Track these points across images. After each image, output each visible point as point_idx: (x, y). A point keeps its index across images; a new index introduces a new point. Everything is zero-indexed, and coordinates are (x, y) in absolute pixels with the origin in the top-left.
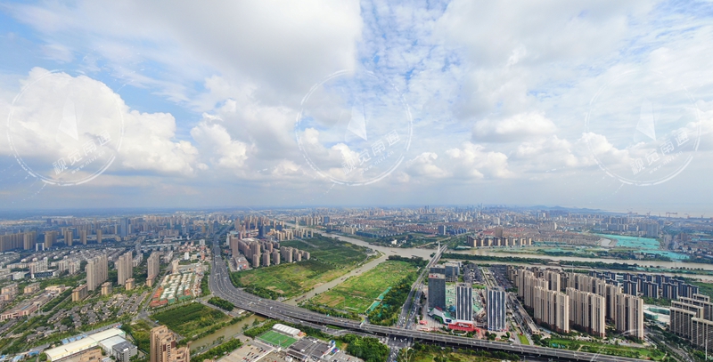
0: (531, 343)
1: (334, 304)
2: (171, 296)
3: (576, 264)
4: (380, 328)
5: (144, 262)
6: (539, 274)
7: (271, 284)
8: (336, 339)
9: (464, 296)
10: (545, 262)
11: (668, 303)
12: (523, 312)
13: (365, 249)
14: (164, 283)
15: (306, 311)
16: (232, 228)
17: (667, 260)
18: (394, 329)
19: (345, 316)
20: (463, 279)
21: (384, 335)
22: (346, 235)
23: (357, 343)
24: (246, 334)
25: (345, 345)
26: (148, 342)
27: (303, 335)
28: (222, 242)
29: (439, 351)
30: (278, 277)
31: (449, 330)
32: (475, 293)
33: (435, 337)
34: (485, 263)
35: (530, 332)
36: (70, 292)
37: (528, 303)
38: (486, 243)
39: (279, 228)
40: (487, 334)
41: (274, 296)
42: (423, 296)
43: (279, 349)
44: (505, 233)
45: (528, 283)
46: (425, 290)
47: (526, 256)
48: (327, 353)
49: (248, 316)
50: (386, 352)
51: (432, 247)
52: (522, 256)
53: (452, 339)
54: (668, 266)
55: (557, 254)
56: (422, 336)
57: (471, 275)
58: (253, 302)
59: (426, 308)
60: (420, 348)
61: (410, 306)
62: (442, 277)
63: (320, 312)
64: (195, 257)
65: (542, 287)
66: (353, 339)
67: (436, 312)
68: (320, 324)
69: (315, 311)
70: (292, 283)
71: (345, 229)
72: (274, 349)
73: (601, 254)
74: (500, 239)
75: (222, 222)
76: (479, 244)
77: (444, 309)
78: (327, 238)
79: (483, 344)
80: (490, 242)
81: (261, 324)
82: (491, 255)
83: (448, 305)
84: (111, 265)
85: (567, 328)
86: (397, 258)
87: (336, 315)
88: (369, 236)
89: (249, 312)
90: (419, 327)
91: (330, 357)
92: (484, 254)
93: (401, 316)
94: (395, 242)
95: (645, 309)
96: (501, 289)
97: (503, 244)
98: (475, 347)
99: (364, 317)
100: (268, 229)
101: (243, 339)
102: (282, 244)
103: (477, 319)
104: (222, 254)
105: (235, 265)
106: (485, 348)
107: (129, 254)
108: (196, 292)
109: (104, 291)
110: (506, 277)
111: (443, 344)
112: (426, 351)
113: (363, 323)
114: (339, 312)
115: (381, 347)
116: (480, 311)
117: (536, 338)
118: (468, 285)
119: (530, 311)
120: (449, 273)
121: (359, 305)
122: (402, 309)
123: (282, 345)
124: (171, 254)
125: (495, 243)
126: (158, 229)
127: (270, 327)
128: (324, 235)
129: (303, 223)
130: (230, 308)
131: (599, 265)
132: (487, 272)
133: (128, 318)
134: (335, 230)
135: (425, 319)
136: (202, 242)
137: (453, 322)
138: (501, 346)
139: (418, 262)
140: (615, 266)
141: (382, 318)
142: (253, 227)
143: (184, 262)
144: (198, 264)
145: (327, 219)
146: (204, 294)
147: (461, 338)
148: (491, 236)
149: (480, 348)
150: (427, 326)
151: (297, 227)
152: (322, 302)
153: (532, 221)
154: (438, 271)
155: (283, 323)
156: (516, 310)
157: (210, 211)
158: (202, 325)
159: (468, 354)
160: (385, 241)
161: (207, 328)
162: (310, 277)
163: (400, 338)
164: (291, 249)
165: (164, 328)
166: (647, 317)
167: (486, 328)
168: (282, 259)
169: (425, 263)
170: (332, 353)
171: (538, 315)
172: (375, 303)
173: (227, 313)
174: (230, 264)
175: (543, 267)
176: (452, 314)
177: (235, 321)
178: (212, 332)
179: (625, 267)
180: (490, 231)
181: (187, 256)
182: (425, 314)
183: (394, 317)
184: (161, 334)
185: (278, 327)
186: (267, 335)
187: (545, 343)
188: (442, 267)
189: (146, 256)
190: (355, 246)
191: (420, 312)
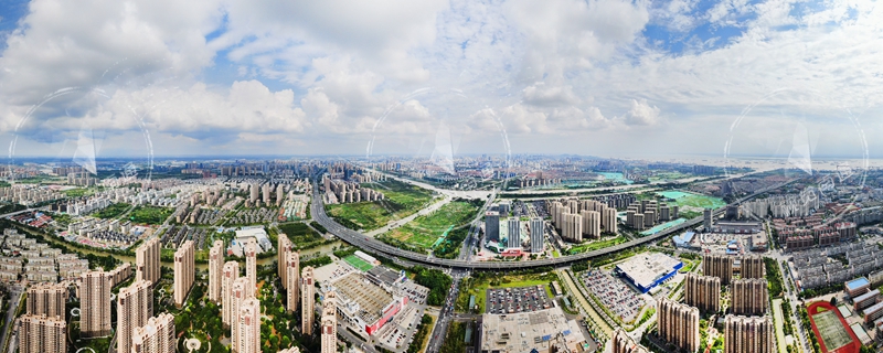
0: (560, 254)
1: (404, 239)
2: (289, 216)
3: (586, 193)
4: (444, 261)
5: (275, 190)
6: (565, 204)
7: (354, 218)
8: (406, 270)
9: (514, 228)
10: (568, 195)
11: (626, 209)
12: (555, 233)
13: (431, 192)
14: (285, 206)
15: (381, 243)
16: (326, 171)
17: (625, 184)
18: (458, 261)
19: (413, 250)
20: (513, 215)
21: (447, 267)
22: (415, 179)
23: (424, 273)
24: (335, 254)
25: (414, 275)
26: (276, 242)
27: (378, 263)
28: (319, 181)
29: (494, 276)
30: (359, 212)
31: (502, 258)
32: (522, 225)
33: (491, 265)
34: (529, 199)
35: (559, 247)
36: (243, 202)
37: (558, 227)
38: (530, 184)
39: (360, 172)
40: (531, 256)
41: (356, 228)
42: (481, 232)
43: (359, 272)
44: (544, 175)
45: (558, 211)
46: (483, 226)
47: (557, 192)
48: (398, 281)
49: (336, 240)
50: (448, 281)
51: (489, 189)
52: (554, 192)
53: (504, 265)
54: (625, 188)
55: (576, 188)
56: (480, 265)
57: (519, 210)
58: (341, 230)
59: (484, 241)
60: (478, 276)
61: (470, 242)
62: (497, 213)
63: (392, 245)
64: (302, 190)
65: (567, 213)
66: (420, 270)
67: (492, 244)
68: (393, 255)
69: (388, 243)
70: (369, 218)
71: (413, 175)
72: (355, 271)
73: (598, 185)
74: (540, 180)
75: (319, 166)
76: (525, 185)
77: (498, 241)
78: (398, 182)
79: (528, 264)
80: (533, 183)
81: (346, 249)
82: (534, 192)
83: (501, 237)
84: (260, 189)
85: (581, 239)
86: (460, 200)
87: (404, 248)
88: (436, 180)
89: (337, 239)
90: (477, 258)
91: (400, 284)
92: (529, 192)
93: (463, 248)
94: (457, 186)
95: (617, 215)
96: (541, 219)
97: (542, 184)
98: (522, 268)
99: (430, 251)
100: (351, 172)
101: (333, 257)
102: (362, 185)
103: (523, 245)
104: (319, 190)
105: (328, 199)
106: (529, 267)
107: (268, 184)
108: (303, 215)
109: (257, 204)
110: (544, 209)
111: (497, 270)
112: (484, 278)
113: (430, 257)
114: (409, 246)
115: (445, 277)
116: (526, 239)
117: (563, 251)
118: (517, 218)
119: (559, 231)
120: (502, 210)
121: (426, 241)
122: (463, 244)
123: (362, 269)
124: (289, 186)
125: (536, 184)
126: (282, 169)
127: (351, 252)
128: (397, 179)
129: (379, 169)
130: (324, 232)
131: (597, 192)
132: (531, 206)
133: (267, 223)
134: (405, 175)
135: (483, 251)
136: (307, 179)
137: (506, 251)
138: (540, 263)
139: (478, 203)
140: (605, 192)
141: (446, 252)
142: (340, 171)
143: (296, 193)
144: (304, 196)
145: (399, 165)
146: (308, 218)
147: (512, 263)
148: (534, 178)
149: (526, 268)
150: (484, 257)
151: (374, 171)
152: (394, 237)
153: (561, 166)
154: (494, 209)
155: (362, 250)
156: (550, 233)
157: (312, 158)
158: (307, 240)
159: (516, 275)
160: (448, 184)
161: (310, 244)
162: (384, 215)
163: (462, 269)
164: (369, 190)
165: (284, 236)
166: (619, 219)
167: (530, 251)
168: (362, 198)
169: (483, 203)
170: (402, 281)
171: (564, 234)
172: (440, 240)
173: (322, 235)
174: (325, 199)
175: (567, 198)
176: (505, 244)
177: (328, 243)
178: (312, 247)
179: (609, 191)
180: (533, 174)
181: (297, 189)
182: (482, 246)
183: (456, 251)
184: (283, 239)
185: (358, 253)
186: (350, 258)
187: (568, 253)
188: (497, 205)
189: (276, 186)
190: (423, 189)
191: (478, 245)
